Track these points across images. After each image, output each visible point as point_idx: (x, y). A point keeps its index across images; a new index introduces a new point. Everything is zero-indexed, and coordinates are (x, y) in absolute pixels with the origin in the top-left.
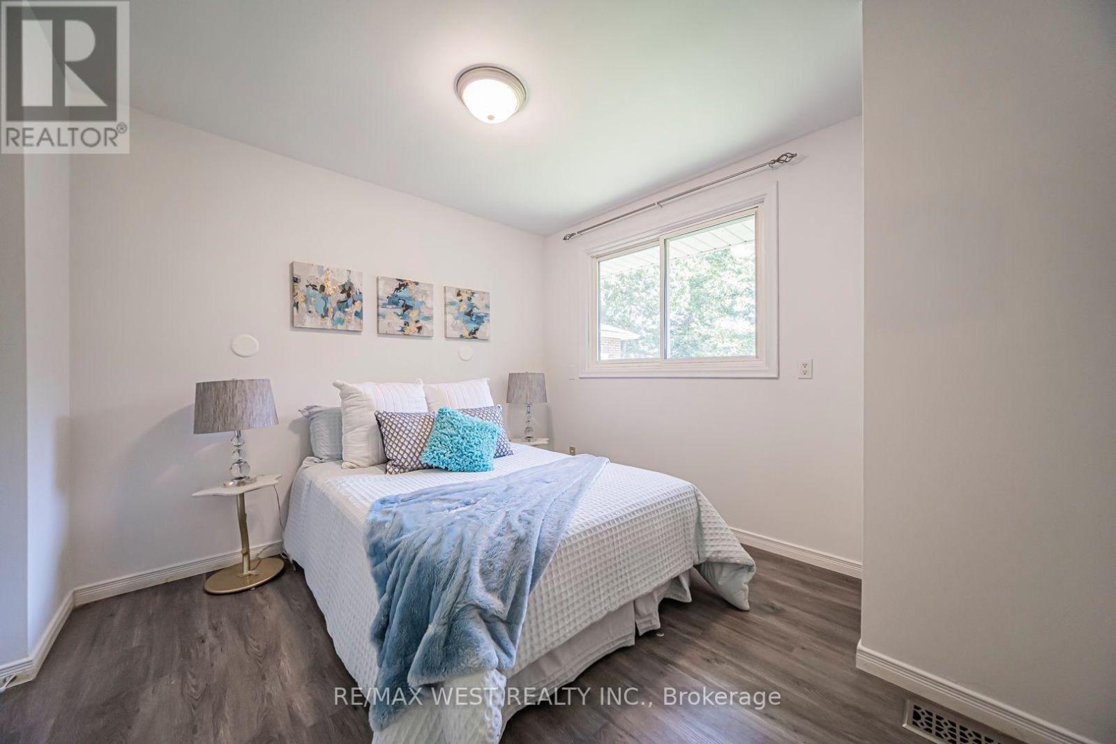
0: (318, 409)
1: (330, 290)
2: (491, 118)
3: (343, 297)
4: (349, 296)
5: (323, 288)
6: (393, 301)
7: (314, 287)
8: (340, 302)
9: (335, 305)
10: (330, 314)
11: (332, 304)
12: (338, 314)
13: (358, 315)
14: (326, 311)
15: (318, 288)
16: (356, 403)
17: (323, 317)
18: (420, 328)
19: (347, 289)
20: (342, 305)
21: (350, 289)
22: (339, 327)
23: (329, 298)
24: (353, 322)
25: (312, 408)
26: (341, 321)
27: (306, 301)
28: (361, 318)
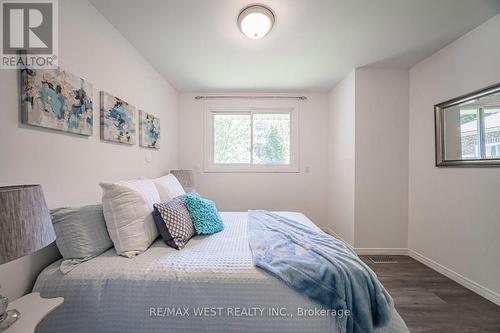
0: (68, 211)
1: (65, 92)
2: (256, 35)
3: (77, 102)
4: (82, 102)
5: (59, 89)
6: (114, 114)
7: (51, 86)
8: (74, 106)
9: (70, 108)
10: (66, 117)
11: (68, 108)
12: (73, 118)
13: (89, 121)
14: (63, 112)
15: (55, 87)
16: (129, 199)
17: (59, 118)
18: (129, 138)
19: (80, 95)
20: (77, 110)
21: (83, 96)
22: (74, 130)
23: (66, 101)
24: (85, 127)
25: (57, 210)
26: (76, 125)
27: (41, 98)
28: (92, 124)
